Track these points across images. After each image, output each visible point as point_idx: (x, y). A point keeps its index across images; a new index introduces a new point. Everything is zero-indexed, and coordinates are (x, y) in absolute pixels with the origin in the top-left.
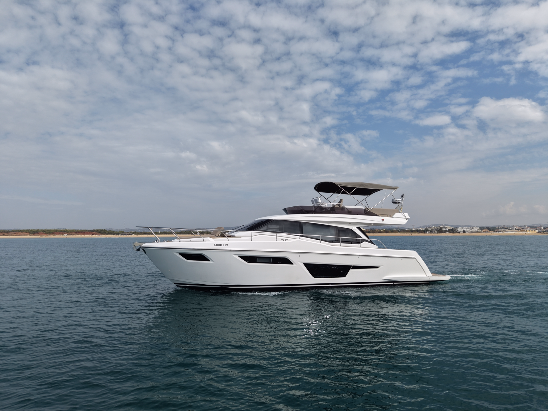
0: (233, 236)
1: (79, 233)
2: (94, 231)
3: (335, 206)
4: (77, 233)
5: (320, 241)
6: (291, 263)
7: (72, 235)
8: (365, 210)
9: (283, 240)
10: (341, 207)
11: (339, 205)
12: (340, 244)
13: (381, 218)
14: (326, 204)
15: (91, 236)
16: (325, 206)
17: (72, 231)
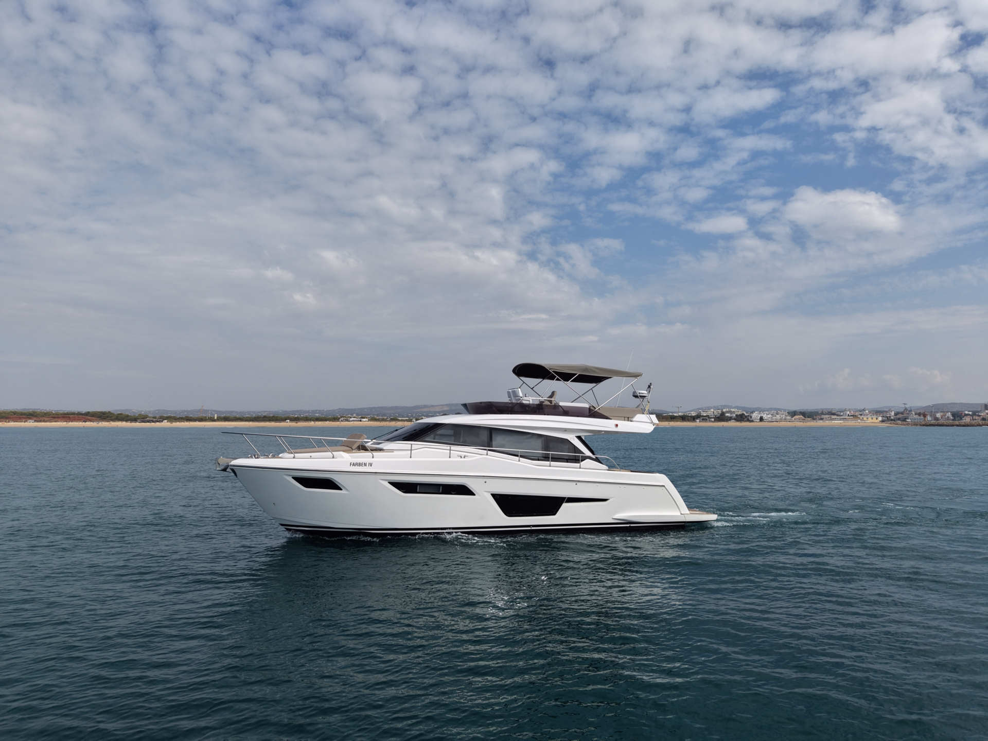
0: (381, 450)
1: (58, 417)
2: (88, 414)
3: (543, 402)
4: (54, 418)
5: (517, 458)
6: (472, 494)
7: (44, 421)
8: (590, 409)
9: (461, 457)
10: (553, 404)
11: (551, 402)
12: (549, 462)
13: (614, 422)
14: (530, 400)
15: (81, 423)
16: (528, 402)
17: (45, 414)
